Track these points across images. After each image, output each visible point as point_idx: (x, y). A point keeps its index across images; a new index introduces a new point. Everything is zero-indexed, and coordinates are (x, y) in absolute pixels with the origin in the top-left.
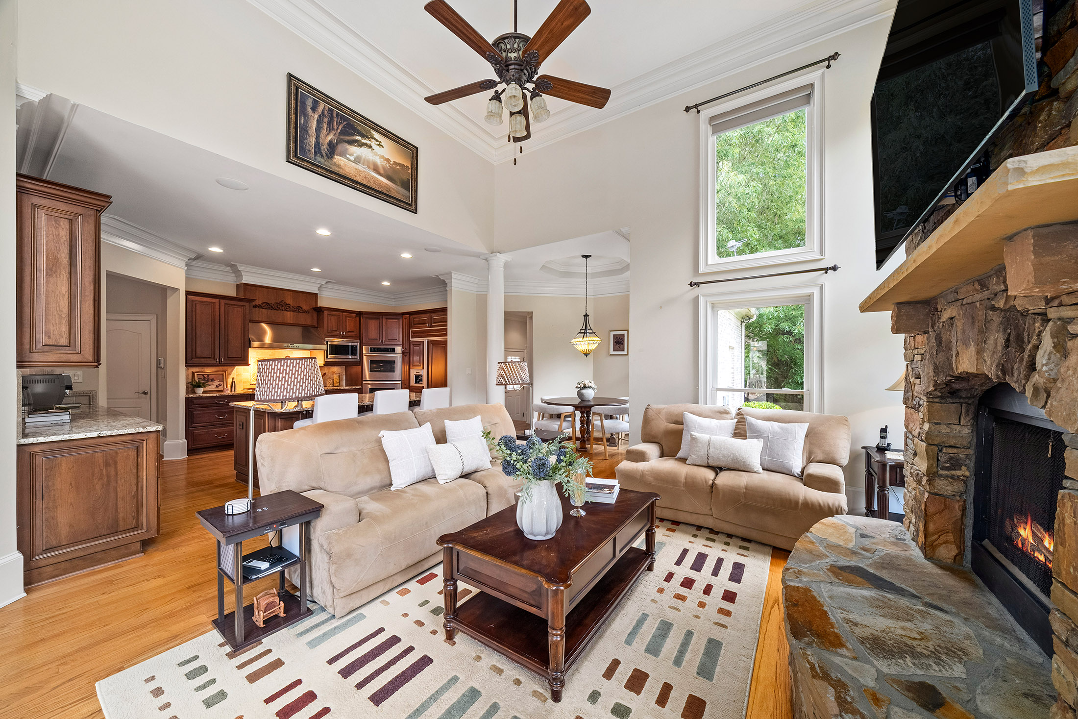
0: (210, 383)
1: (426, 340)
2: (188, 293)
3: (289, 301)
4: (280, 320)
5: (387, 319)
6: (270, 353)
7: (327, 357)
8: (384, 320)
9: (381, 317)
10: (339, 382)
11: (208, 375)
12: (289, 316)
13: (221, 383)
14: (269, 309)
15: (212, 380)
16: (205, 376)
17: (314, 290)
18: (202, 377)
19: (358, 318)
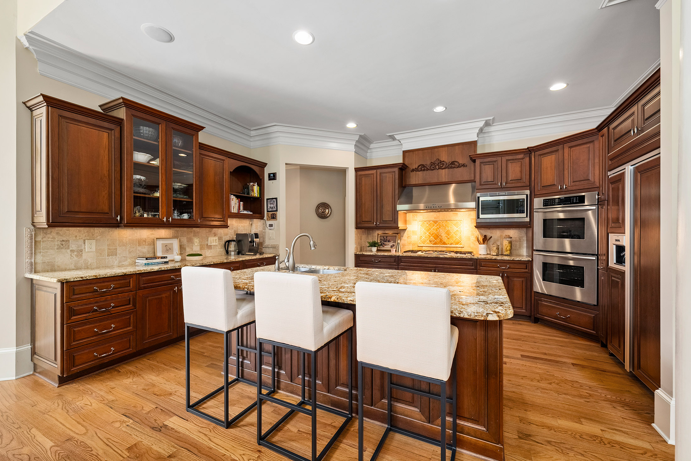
0: (387, 243)
1: (629, 169)
2: (357, 170)
3: (444, 157)
4: (435, 180)
5: (571, 147)
6: (435, 216)
7: (478, 217)
8: (566, 150)
9: (561, 146)
10: (510, 250)
11: (387, 236)
12: (444, 174)
13: (394, 244)
14: (424, 170)
15: (389, 241)
16: (385, 237)
17: (473, 138)
18: (383, 239)
19: (527, 159)
